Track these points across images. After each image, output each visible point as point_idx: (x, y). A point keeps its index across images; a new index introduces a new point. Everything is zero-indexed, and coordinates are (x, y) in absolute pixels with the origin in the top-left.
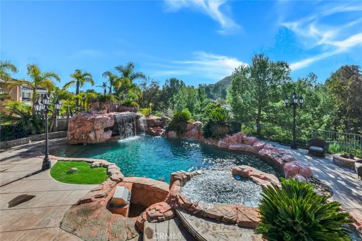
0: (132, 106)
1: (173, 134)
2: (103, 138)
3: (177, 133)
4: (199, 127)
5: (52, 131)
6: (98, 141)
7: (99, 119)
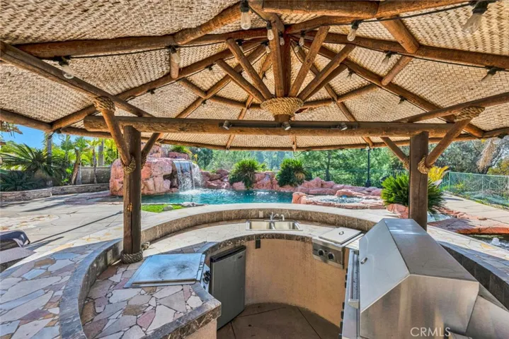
0: (185, 153)
1: (240, 186)
2: (163, 187)
3: (246, 185)
4: (271, 177)
5: (75, 184)
6: (158, 191)
7: (156, 163)
